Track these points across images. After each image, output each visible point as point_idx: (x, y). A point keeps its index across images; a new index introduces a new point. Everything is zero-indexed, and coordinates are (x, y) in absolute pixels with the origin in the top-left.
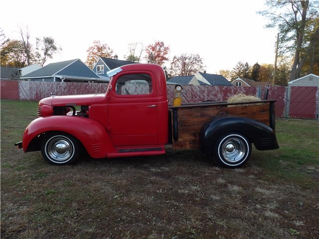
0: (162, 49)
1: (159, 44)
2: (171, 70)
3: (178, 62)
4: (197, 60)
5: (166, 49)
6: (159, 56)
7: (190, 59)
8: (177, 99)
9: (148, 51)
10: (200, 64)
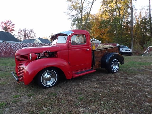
0: (11, 25)
1: (8, 21)
2: (18, 37)
3: (21, 32)
4: (32, 31)
5: (13, 25)
6: (10, 29)
7: (28, 31)
8: (94, 46)
9: (1, 25)
10: (34, 33)
